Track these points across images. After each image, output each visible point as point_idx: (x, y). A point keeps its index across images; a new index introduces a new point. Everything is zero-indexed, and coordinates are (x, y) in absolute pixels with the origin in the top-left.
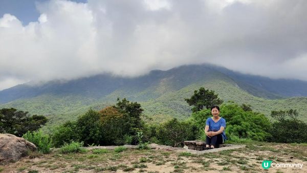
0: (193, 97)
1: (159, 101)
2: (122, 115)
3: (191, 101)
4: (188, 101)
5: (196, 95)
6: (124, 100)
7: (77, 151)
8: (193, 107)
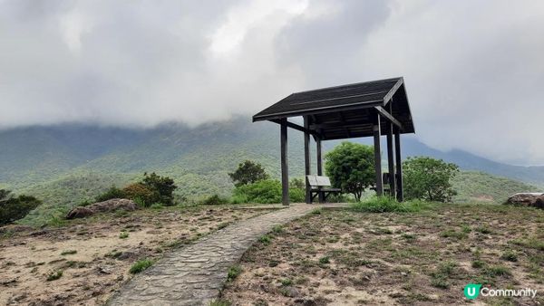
0: (237, 172)
1: (192, 172)
2: (153, 193)
3: (235, 176)
4: (232, 175)
5: (241, 169)
6: (154, 175)
7: (159, 208)
8: (237, 182)
